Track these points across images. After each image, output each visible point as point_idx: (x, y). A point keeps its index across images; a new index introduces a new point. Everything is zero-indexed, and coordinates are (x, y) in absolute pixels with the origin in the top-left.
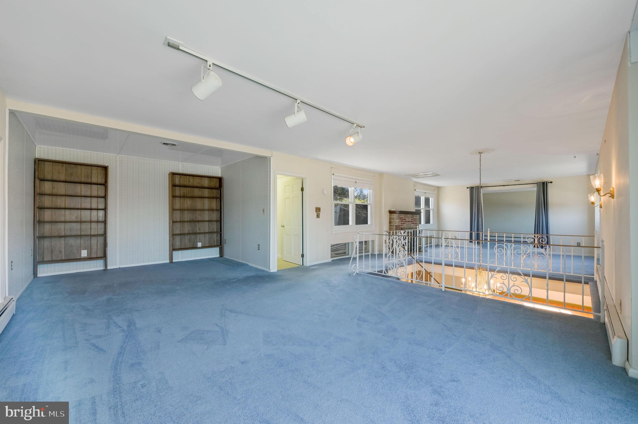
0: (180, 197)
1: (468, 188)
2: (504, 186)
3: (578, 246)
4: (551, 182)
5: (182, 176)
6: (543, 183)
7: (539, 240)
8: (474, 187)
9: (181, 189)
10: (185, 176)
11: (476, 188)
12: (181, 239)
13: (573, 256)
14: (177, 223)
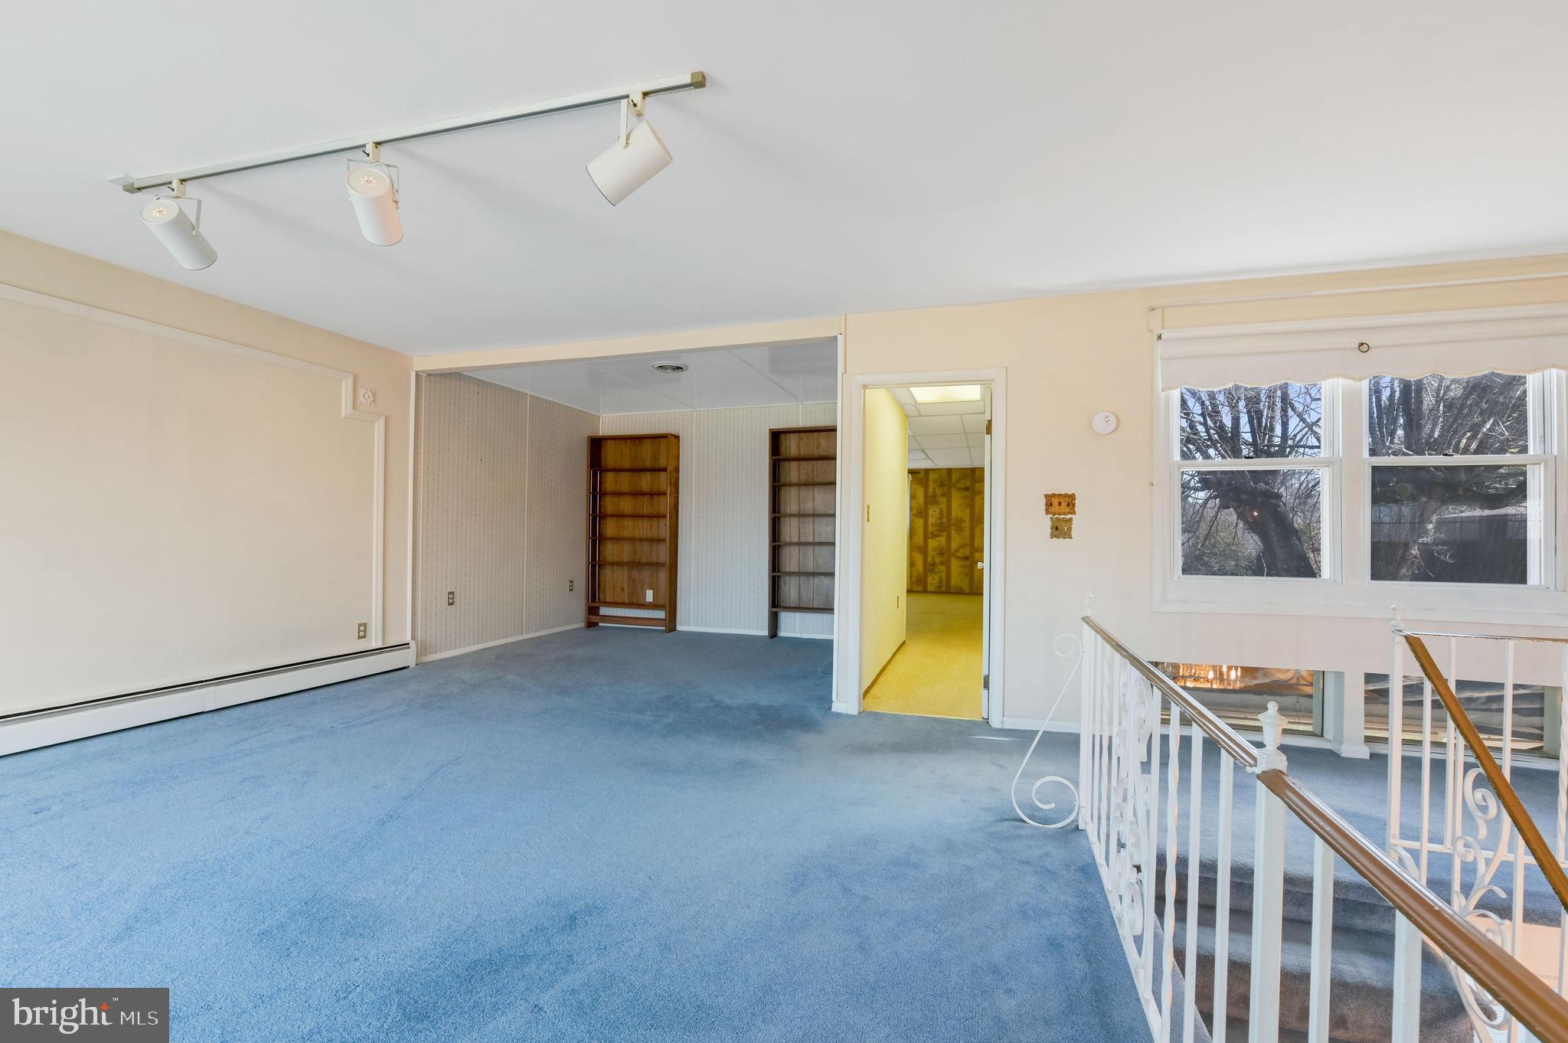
0: (799, 485)
5: (802, 435)
9: (801, 466)
10: (810, 434)
12: (799, 584)
14: (792, 548)
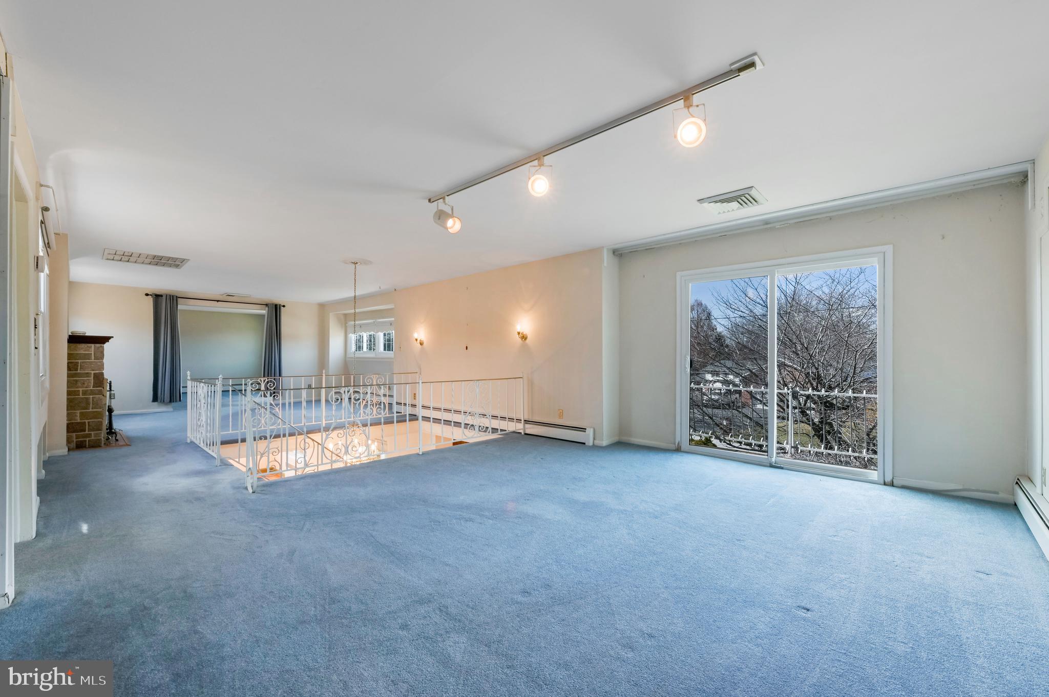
1: (147, 295)
2: (218, 301)
3: (309, 388)
4: (284, 306)
6: (276, 305)
7: (268, 383)
8: (162, 296)
11: (168, 297)
13: (293, 403)
